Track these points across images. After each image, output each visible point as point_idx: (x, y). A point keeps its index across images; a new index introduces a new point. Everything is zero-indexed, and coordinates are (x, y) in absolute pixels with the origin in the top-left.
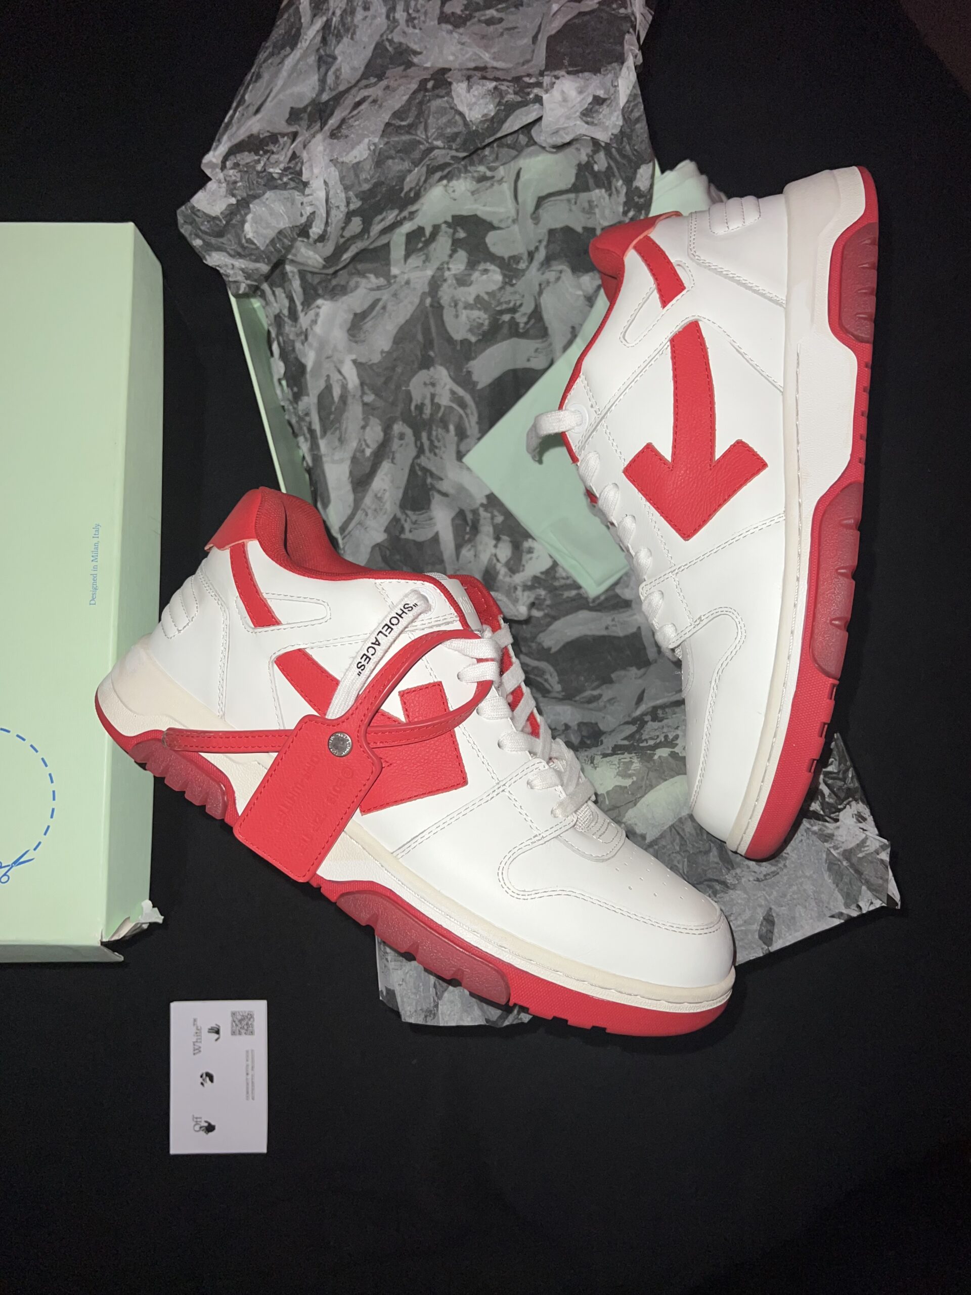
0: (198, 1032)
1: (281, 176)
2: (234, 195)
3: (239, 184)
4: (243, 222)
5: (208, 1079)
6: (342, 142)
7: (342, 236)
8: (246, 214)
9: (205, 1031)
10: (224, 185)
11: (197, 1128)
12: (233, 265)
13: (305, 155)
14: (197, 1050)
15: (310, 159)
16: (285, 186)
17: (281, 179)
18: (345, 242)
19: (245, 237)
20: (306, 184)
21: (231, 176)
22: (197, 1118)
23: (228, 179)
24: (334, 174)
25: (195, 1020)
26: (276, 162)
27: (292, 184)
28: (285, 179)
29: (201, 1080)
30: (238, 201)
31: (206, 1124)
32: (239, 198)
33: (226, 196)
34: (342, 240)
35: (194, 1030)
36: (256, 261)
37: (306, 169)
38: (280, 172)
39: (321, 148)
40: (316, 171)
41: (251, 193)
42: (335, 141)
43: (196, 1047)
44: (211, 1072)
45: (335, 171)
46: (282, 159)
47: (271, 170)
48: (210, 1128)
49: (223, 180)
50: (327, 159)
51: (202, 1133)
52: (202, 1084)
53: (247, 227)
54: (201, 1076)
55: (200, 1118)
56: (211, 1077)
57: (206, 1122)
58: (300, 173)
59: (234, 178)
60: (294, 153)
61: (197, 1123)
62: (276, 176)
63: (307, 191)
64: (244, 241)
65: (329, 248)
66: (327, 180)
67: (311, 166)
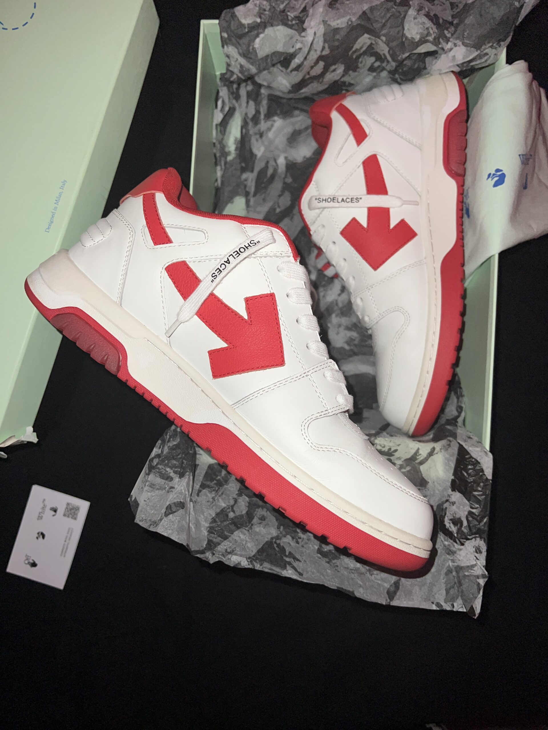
0: (44, 508)
1: (293, 19)
2: (260, 17)
3: (267, 13)
4: (257, 36)
5: (41, 536)
6: (334, 12)
7: (308, 73)
8: (261, 33)
9: (48, 509)
10: (257, 8)
11: (26, 562)
12: (237, 59)
13: (311, 11)
14: (40, 518)
15: (313, 15)
16: (291, 27)
17: (291, 21)
18: (309, 79)
19: (253, 46)
20: (304, 30)
21: (264, 6)
22: (28, 556)
23: (261, 6)
24: (321, 30)
25: (44, 500)
26: (293, 8)
27: (296, 27)
28: (294, 22)
29: (37, 535)
30: (261, 22)
31: (32, 562)
32: (263, 21)
33: (255, 16)
34: (308, 76)
35: (42, 505)
36: (252, 64)
37: (308, 21)
38: (293, 17)
39: (321, 10)
40: (313, 24)
41: (270, 21)
42: (331, 9)
43: (40, 516)
44: (44, 533)
45: (322, 28)
46: (298, 6)
47: (289, 13)
48: (34, 565)
49: (258, 5)
50: (321, 19)
51: (28, 566)
52: (37, 538)
53: (258, 40)
54: (38, 533)
55: (30, 557)
56: (43, 536)
57: (33, 560)
58: (303, 22)
59: (265, 7)
60: (305, 8)
61: (27, 559)
62: (290, 18)
63: (303, 34)
64: (251, 48)
65: (297, 77)
66: (316, 32)
67: (311, 20)
